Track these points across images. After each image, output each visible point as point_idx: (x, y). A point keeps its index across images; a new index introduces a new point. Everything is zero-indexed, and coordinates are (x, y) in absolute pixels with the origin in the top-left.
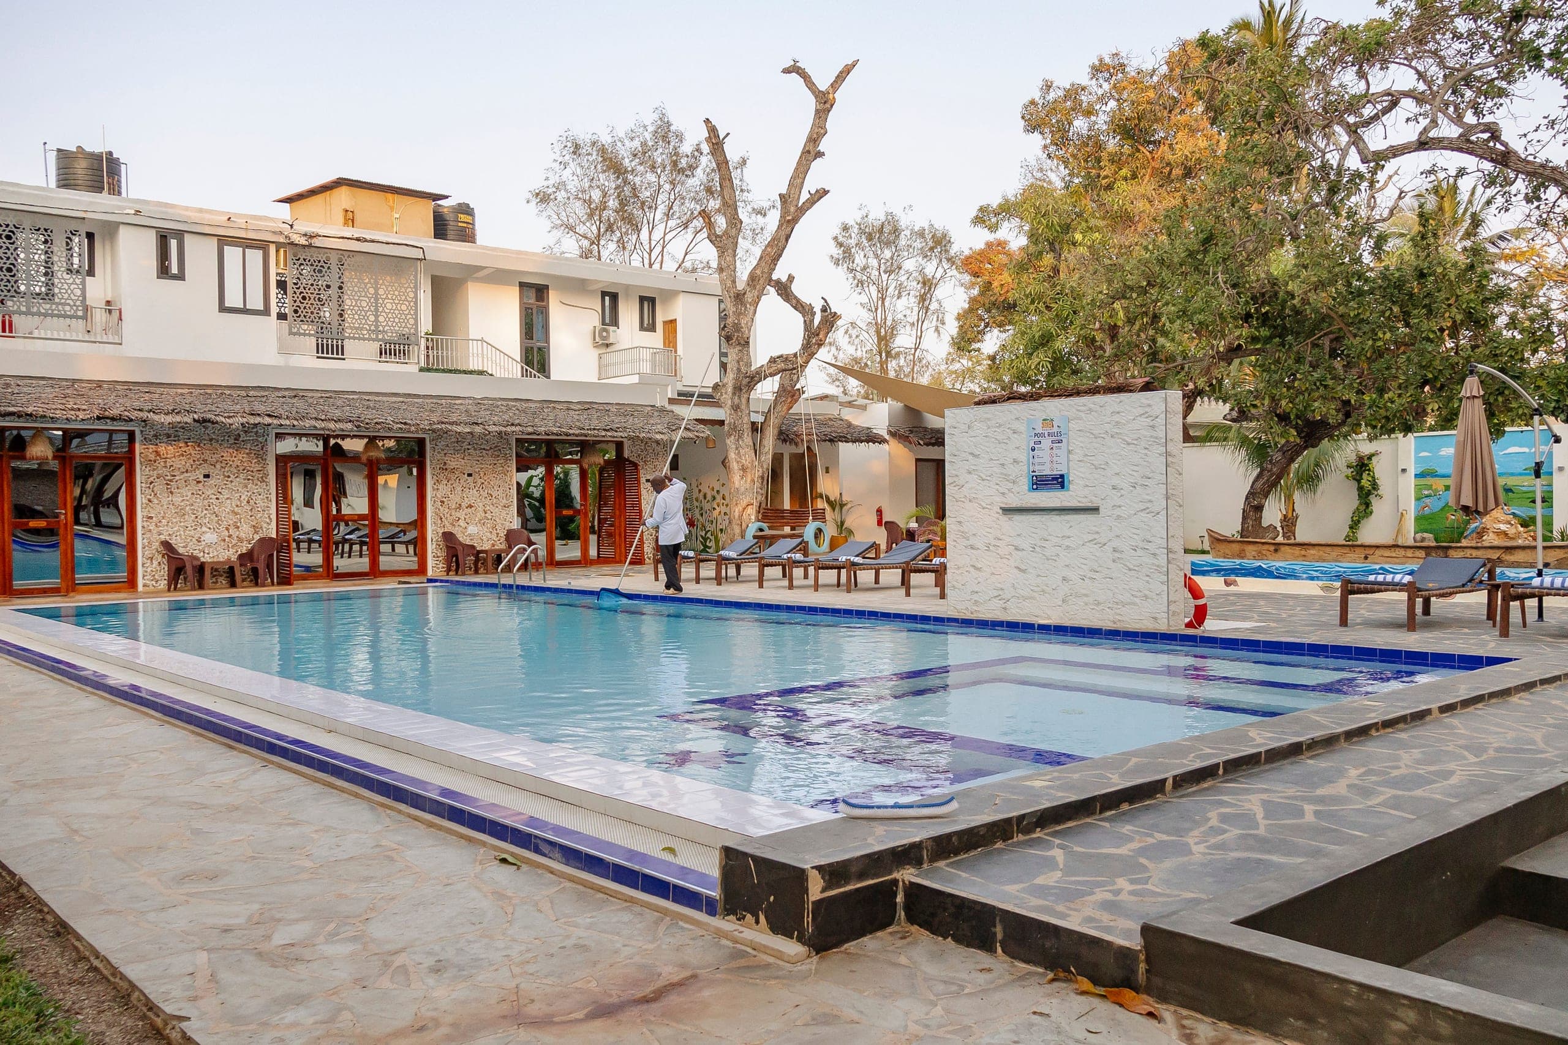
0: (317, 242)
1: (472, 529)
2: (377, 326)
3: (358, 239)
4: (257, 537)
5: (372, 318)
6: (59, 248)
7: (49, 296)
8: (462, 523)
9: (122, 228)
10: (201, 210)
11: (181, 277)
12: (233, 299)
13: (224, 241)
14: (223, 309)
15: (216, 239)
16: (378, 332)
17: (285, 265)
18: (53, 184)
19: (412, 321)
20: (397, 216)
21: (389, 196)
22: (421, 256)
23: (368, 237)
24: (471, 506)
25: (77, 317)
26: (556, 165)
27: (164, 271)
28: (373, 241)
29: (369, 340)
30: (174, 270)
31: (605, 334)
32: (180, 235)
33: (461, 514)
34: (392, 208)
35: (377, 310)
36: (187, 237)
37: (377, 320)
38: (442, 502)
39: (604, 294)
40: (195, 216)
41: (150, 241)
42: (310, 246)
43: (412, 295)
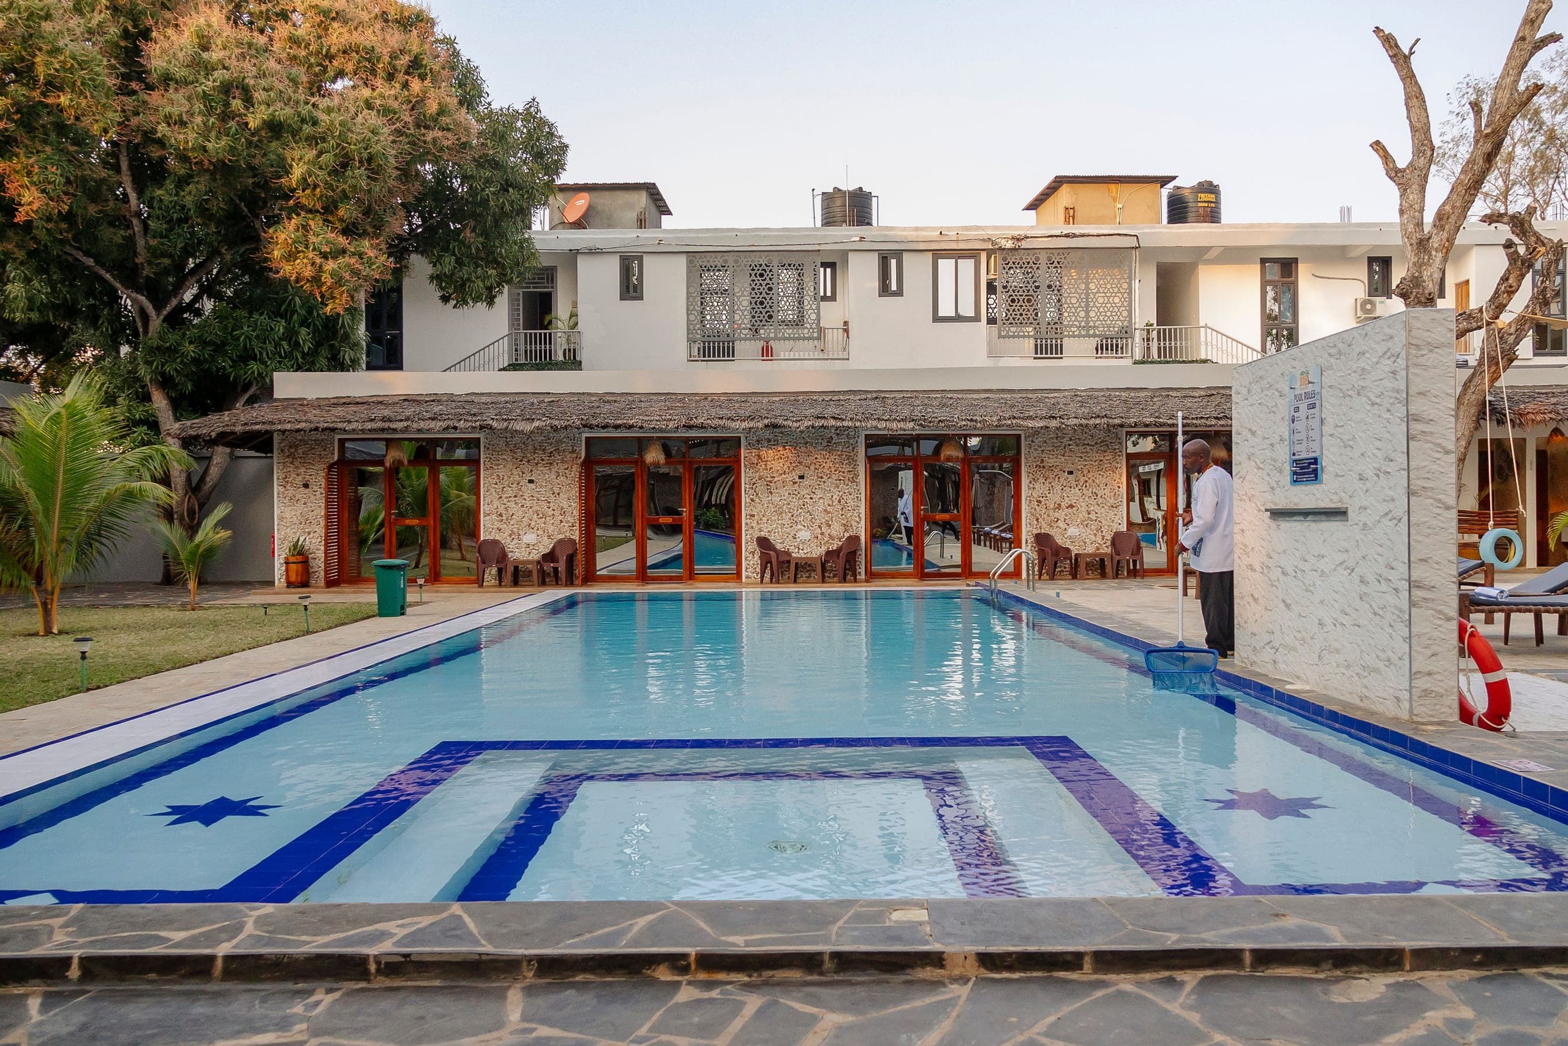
0: (1024, 244)
1: (1073, 531)
2: (1087, 322)
3: (1067, 236)
4: (847, 535)
5: (1082, 314)
6: (808, 279)
7: (799, 323)
8: (1061, 524)
9: (850, 254)
10: (917, 229)
11: (899, 293)
12: (946, 309)
13: (938, 254)
14: (937, 319)
15: (930, 254)
16: (1087, 327)
17: (995, 271)
18: (819, 224)
19: (1125, 314)
20: (1120, 206)
21: (1113, 186)
22: (1135, 244)
23: (1077, 232)
24: (1071, 506)
25: (813, 339)
26: (1454, 119)
27: (885, 290)
28: (1083, 236)
29: (1079, 336)
30: (894, 287)
31: (1369, 307)
32: (898, 254)
33: (1060, 515)
34: (1115, 199)
35: (1087, 306)
36: (905, 255)
37: (1087, 316)
38: (1040, 502)
39: (1371, 260)
40: (911, 236)
41: (874, 260)
42: (1019, 249)
43: (1125, 286)
